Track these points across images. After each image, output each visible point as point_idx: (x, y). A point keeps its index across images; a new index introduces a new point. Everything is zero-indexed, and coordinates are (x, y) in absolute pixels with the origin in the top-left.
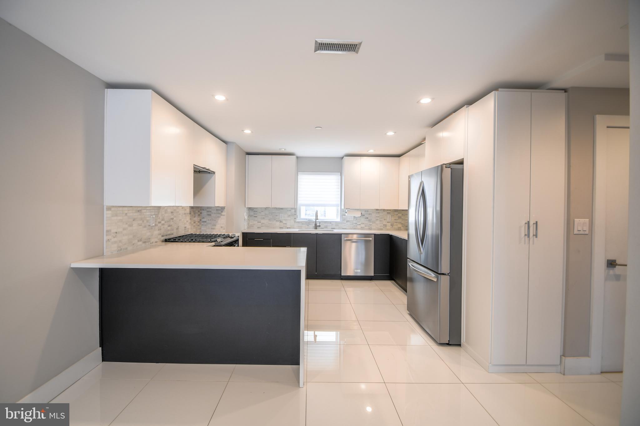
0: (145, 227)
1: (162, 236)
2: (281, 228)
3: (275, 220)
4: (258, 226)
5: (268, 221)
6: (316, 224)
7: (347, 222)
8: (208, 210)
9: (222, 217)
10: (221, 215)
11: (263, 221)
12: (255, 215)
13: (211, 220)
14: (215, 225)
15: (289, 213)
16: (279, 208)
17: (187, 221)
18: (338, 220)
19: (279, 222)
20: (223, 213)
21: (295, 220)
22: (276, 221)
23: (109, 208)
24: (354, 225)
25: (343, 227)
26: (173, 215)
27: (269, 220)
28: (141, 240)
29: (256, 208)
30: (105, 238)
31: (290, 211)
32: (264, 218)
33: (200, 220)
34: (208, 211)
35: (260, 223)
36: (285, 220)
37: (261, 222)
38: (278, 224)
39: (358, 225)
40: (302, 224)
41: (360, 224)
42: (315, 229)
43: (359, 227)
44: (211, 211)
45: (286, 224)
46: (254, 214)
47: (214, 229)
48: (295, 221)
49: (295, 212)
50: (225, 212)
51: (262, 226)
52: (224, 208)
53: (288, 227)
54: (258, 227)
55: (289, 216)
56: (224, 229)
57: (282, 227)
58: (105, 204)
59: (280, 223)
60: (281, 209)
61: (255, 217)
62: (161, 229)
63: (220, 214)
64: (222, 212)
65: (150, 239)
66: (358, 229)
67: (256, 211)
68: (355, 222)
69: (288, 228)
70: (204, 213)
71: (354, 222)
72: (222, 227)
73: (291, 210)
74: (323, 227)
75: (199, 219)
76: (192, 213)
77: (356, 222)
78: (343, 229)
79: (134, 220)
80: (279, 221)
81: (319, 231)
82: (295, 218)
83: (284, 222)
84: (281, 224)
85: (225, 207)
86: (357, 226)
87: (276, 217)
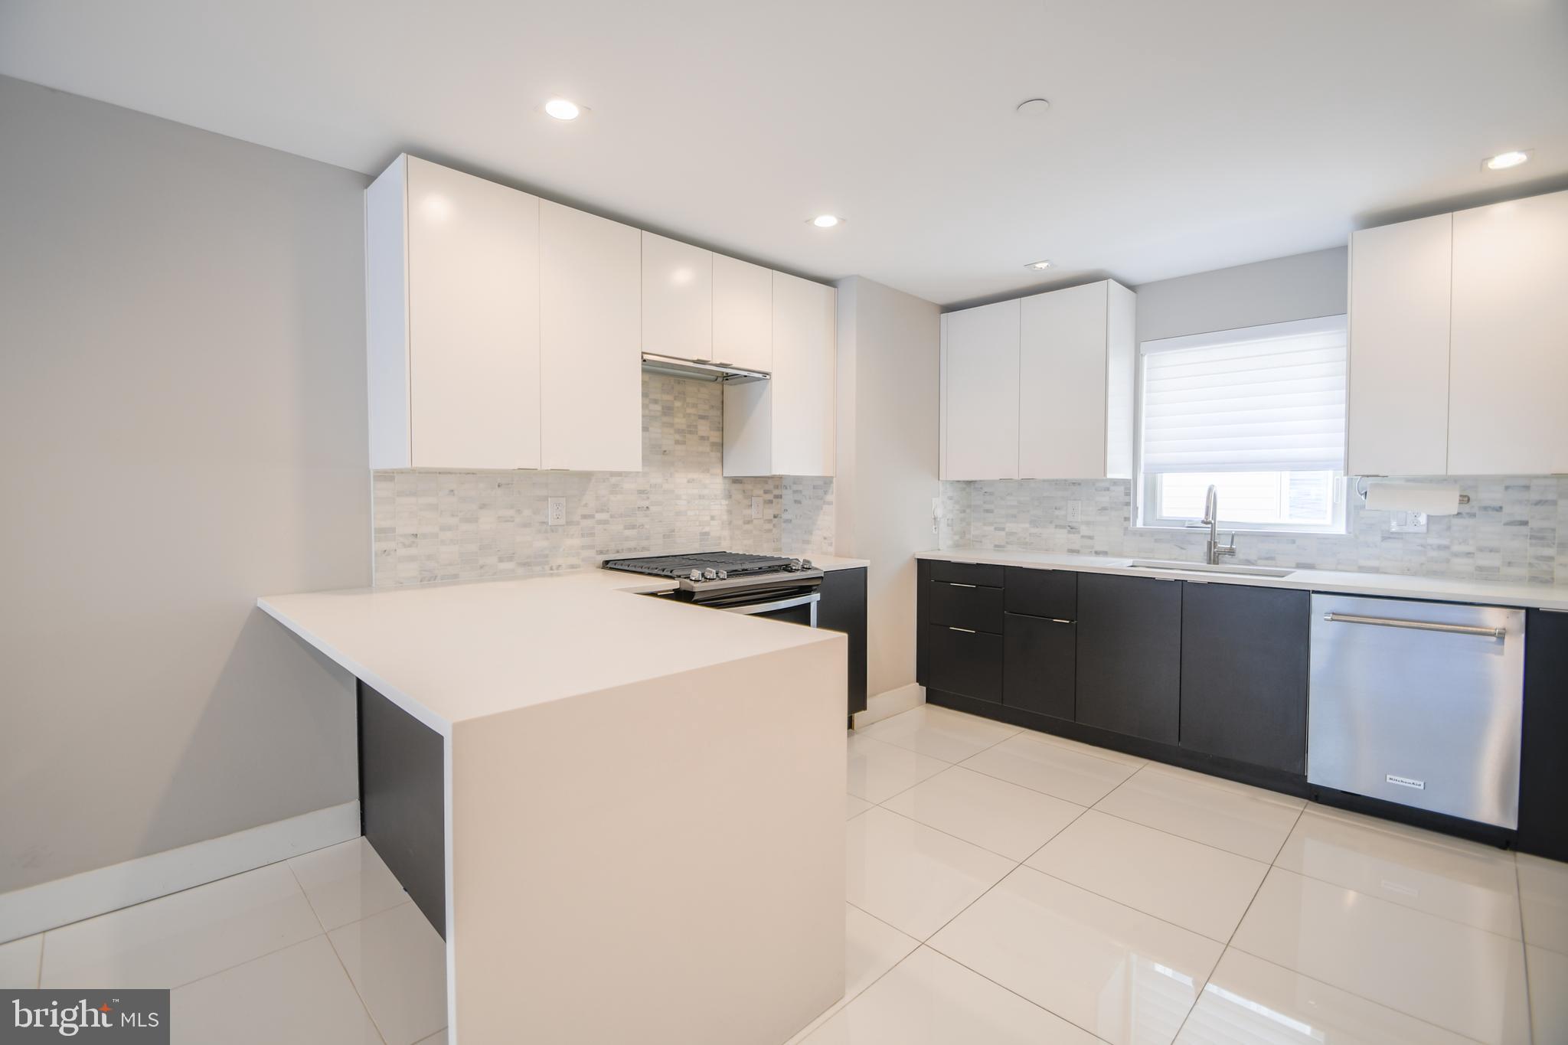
0: (526, 525)
1: (601, 552)
2: (1072, 551)
3: (1051, 522)
4: (997, 543)
5: (1027, 525)
6: (1211, 544)
7: (1384, 539)
8: (795, 487)
9: (826, 507)
10: (825, 503)
11: (1010, 526)
12: (987, 507)
13: (801, 516)
14: (810, 533)
15: (1104, 499)
16: (1066, 480)
17: (713, 518)
18: (1340, 529)
19: (1065, 531)
20: (829, 497)
21: (1125, 524)
22: (1056, 527)
23: (386, 476)
24: (1434, 554)
25: (1363, 563)
26: (648, 498)
27: (1034, 523)
28: (510, 559)
29: (992, 483)
30: (376, 547)
31: (1108, 492)
32: (1014, 516)
33: (775, 517)
34: (795, 492)
35: (1003, 533)
36: (1088, 523)
37: (1007, 530)
38: (1062, 536)
39: (1456, 555)
40: (1156, 541)
41: (1468, 554)
42: (1209, 563)
43: (1461, 564)
44: (801, 491)
45: (1091, 538)
46: (985, 503)
47: (808, 542)
48: (1126, 529)
49: (1128, 494)
50: (833, 492)
51: (1007, 543)
52: (831, 482)
53: (1098, 548)
54: (996, 546)
55: (1104, 509)
56: (831, 545)
57: (1076, 547)
58: (370, 467)
59: (1069, 532)
60: (1074, 483)
61: (987, 511)
62: (592, 534)
63: (821, 499)
64: (826, 493)
65: (546, 556)
66: (1459, 577)
67: (991, 494)
68: (1433, 541)
69: (1097, 553)
70: (788, 496)
71: (1430, 541)
72: (825, 538)
73: (1112, 488)
74: (1253, 557)
75: (769, 512)
76: (738, 496)
77: (1445, 542)
78: (1362, 569)
79: (481, 508)
80: (1062, 527)
81: (1225, 574)
82: (1127, 519)
83: (1084, 530)
84: (1071, 536)
85: (832, 477)
86: (1448, 561)
87: (1057, 513)
